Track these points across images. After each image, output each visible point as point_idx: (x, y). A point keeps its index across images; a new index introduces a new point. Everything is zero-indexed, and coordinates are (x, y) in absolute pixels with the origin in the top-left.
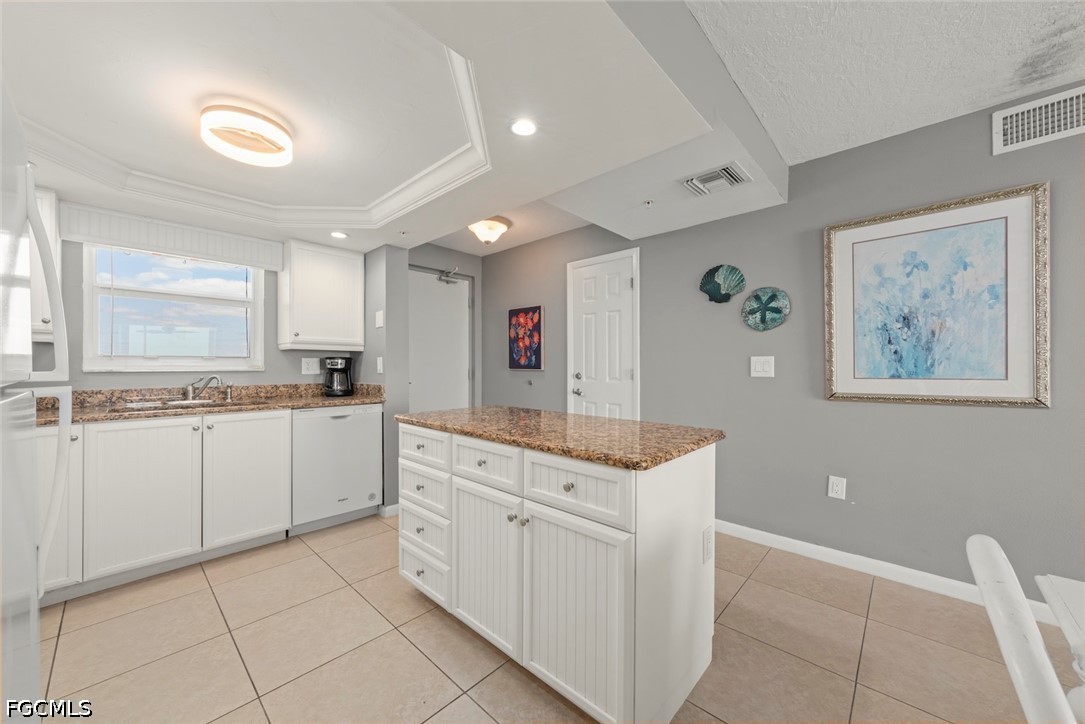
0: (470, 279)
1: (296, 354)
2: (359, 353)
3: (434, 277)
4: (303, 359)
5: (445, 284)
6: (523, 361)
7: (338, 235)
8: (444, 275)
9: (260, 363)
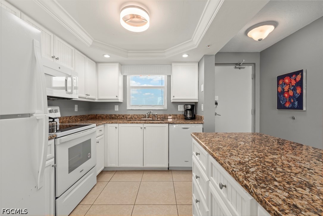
0: (253, 65)
1: (176, 104)
2: (196, 103)
3: (233, 67)
4: (179, 106)
5: (238, 69)
6: (287, 105)
7: (185, 56)
8: (238, 65)
9: (166, 107)
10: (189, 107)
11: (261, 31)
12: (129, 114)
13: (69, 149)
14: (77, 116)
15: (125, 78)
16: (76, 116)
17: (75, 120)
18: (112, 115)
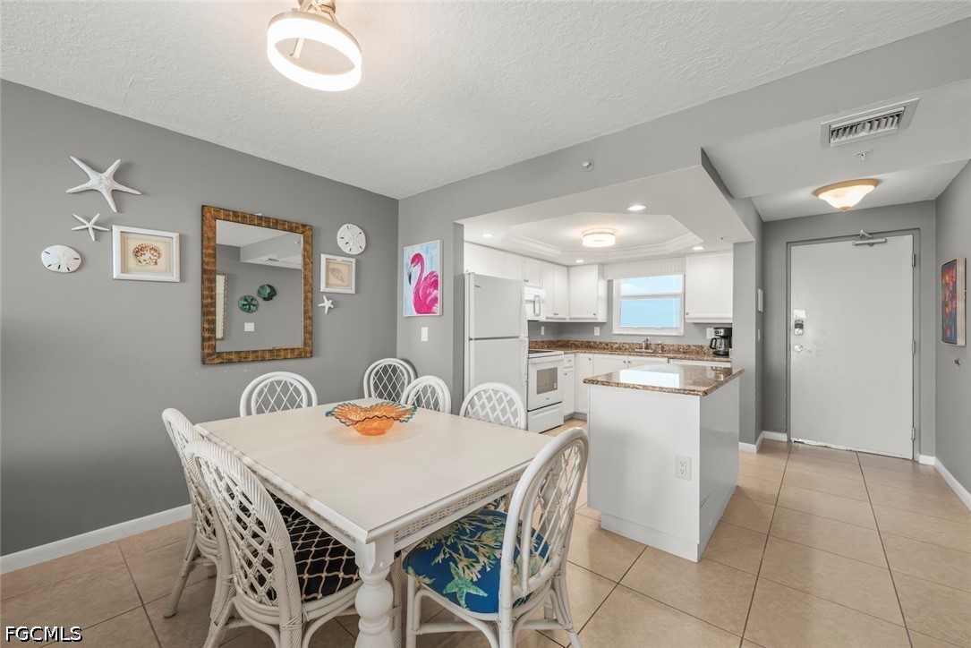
0: (916, 232)
1: (702, 326)
2: (732, 325)
4: (705, 329)
6: (948, 333)
9: (682, 331)
10: (722, 332)
11: (836, 196)
12: (616, 342)
13: (538, 371)
15: (610, 283)
18: (590, 342)
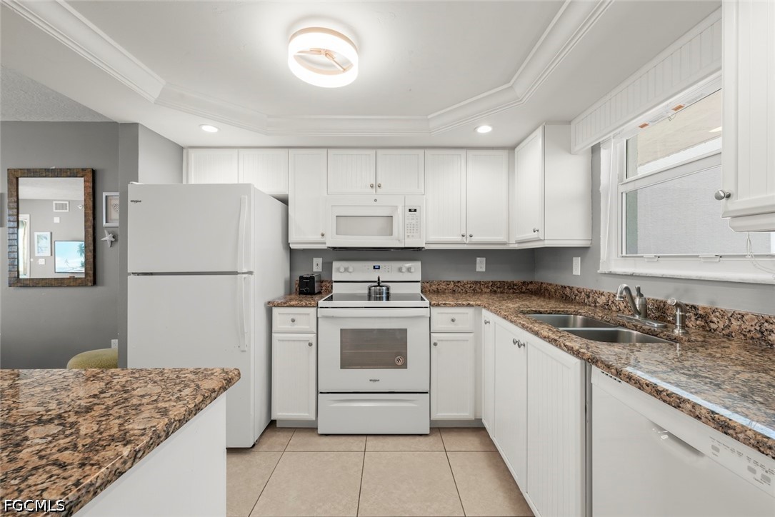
12: (602, 290)
14: (480, 282)
16: (476, 283)
17: (474, 290)
18: (565, 287)
